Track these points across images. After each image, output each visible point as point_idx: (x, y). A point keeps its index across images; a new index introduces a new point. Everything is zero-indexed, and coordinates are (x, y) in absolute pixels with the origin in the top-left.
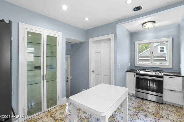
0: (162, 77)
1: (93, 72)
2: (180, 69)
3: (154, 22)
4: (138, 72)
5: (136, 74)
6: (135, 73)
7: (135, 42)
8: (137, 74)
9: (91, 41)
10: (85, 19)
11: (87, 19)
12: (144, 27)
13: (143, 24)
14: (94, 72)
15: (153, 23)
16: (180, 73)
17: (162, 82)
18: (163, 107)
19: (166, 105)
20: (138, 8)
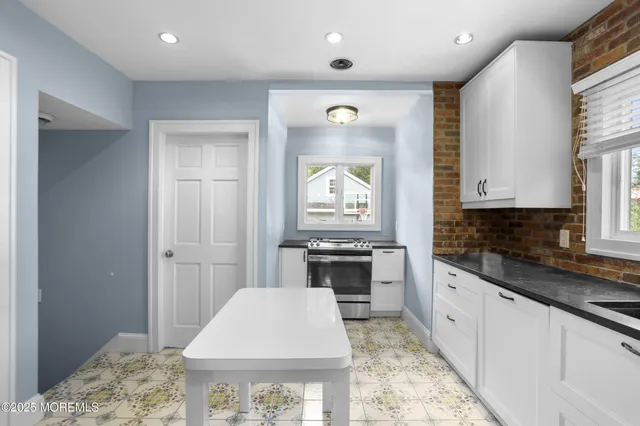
0: (369, 253)
1: (169, 255)
2: (393, 232)
3: (355, 109)
4: (315, 245)
5: (309, 250)
6: (306, 250)
7: (300, 157)
8: (312, 252)
9: (158, 130)
10: (159, 35)
11: (169, 38)
12: (330, 118)
13: (329, 110)
14: (171, 255)
15: (354, 112)
16: (394, 241)
17: (369, 264)
18: (374, 326)
19: (375, 321)
20: (342, 64)
